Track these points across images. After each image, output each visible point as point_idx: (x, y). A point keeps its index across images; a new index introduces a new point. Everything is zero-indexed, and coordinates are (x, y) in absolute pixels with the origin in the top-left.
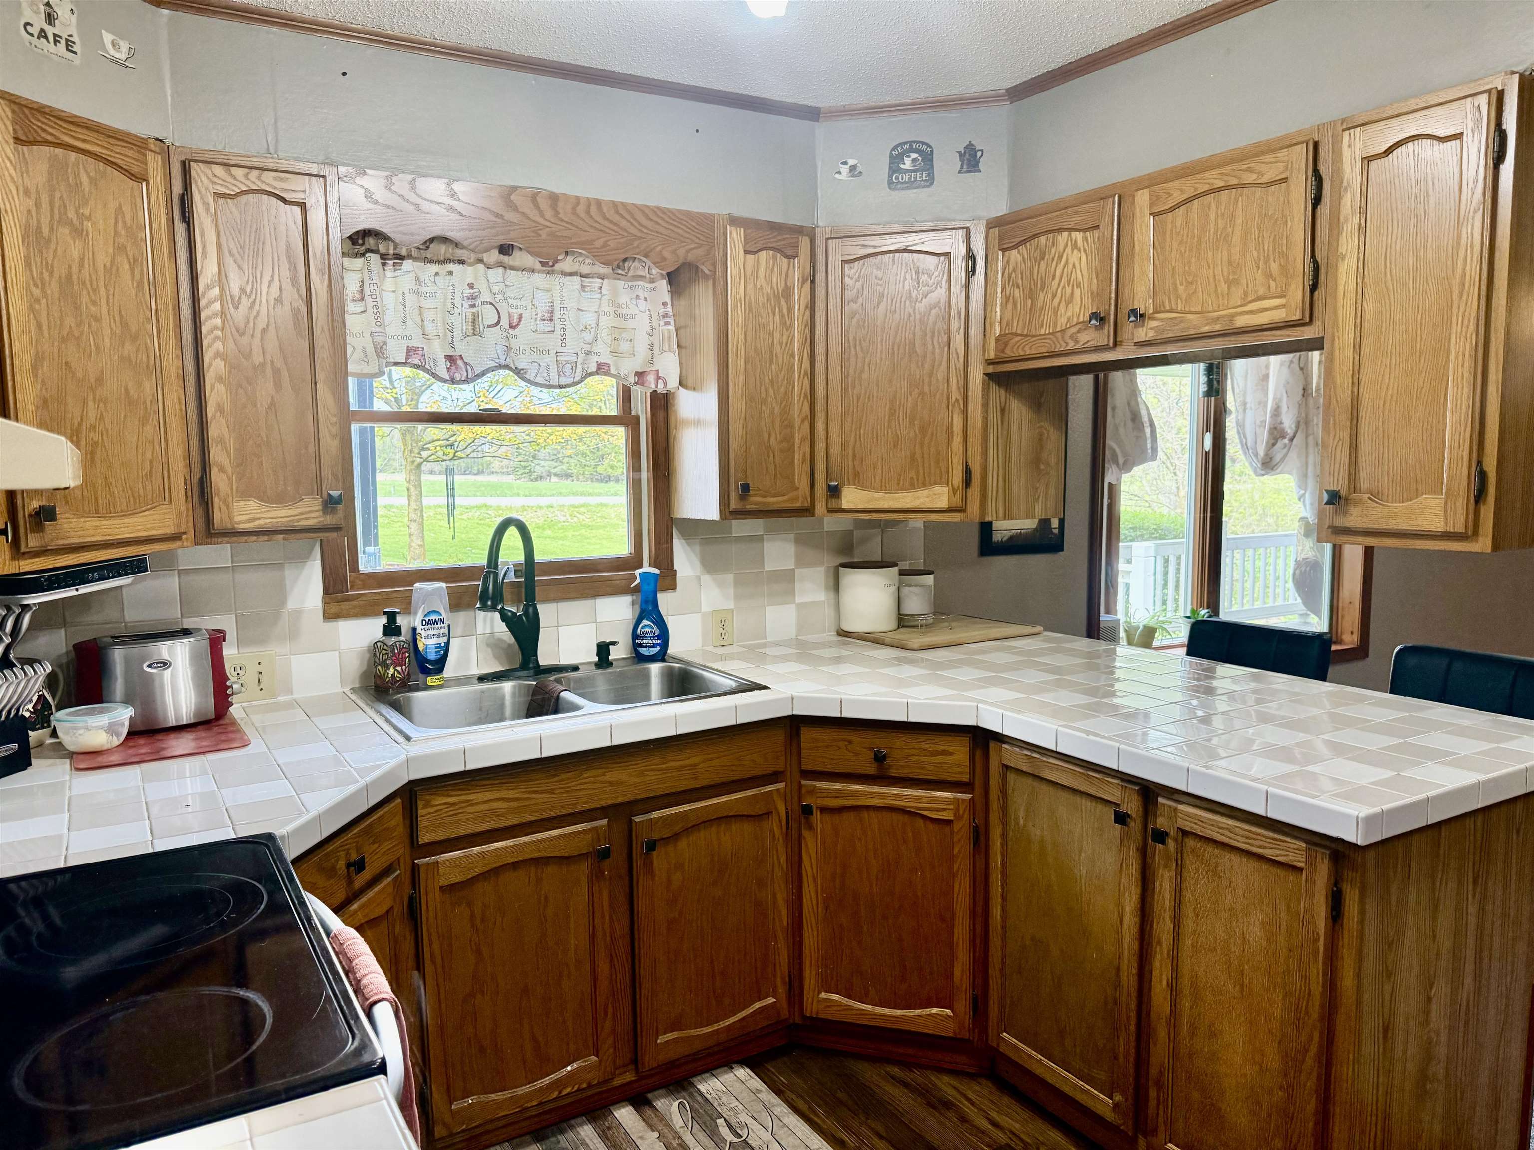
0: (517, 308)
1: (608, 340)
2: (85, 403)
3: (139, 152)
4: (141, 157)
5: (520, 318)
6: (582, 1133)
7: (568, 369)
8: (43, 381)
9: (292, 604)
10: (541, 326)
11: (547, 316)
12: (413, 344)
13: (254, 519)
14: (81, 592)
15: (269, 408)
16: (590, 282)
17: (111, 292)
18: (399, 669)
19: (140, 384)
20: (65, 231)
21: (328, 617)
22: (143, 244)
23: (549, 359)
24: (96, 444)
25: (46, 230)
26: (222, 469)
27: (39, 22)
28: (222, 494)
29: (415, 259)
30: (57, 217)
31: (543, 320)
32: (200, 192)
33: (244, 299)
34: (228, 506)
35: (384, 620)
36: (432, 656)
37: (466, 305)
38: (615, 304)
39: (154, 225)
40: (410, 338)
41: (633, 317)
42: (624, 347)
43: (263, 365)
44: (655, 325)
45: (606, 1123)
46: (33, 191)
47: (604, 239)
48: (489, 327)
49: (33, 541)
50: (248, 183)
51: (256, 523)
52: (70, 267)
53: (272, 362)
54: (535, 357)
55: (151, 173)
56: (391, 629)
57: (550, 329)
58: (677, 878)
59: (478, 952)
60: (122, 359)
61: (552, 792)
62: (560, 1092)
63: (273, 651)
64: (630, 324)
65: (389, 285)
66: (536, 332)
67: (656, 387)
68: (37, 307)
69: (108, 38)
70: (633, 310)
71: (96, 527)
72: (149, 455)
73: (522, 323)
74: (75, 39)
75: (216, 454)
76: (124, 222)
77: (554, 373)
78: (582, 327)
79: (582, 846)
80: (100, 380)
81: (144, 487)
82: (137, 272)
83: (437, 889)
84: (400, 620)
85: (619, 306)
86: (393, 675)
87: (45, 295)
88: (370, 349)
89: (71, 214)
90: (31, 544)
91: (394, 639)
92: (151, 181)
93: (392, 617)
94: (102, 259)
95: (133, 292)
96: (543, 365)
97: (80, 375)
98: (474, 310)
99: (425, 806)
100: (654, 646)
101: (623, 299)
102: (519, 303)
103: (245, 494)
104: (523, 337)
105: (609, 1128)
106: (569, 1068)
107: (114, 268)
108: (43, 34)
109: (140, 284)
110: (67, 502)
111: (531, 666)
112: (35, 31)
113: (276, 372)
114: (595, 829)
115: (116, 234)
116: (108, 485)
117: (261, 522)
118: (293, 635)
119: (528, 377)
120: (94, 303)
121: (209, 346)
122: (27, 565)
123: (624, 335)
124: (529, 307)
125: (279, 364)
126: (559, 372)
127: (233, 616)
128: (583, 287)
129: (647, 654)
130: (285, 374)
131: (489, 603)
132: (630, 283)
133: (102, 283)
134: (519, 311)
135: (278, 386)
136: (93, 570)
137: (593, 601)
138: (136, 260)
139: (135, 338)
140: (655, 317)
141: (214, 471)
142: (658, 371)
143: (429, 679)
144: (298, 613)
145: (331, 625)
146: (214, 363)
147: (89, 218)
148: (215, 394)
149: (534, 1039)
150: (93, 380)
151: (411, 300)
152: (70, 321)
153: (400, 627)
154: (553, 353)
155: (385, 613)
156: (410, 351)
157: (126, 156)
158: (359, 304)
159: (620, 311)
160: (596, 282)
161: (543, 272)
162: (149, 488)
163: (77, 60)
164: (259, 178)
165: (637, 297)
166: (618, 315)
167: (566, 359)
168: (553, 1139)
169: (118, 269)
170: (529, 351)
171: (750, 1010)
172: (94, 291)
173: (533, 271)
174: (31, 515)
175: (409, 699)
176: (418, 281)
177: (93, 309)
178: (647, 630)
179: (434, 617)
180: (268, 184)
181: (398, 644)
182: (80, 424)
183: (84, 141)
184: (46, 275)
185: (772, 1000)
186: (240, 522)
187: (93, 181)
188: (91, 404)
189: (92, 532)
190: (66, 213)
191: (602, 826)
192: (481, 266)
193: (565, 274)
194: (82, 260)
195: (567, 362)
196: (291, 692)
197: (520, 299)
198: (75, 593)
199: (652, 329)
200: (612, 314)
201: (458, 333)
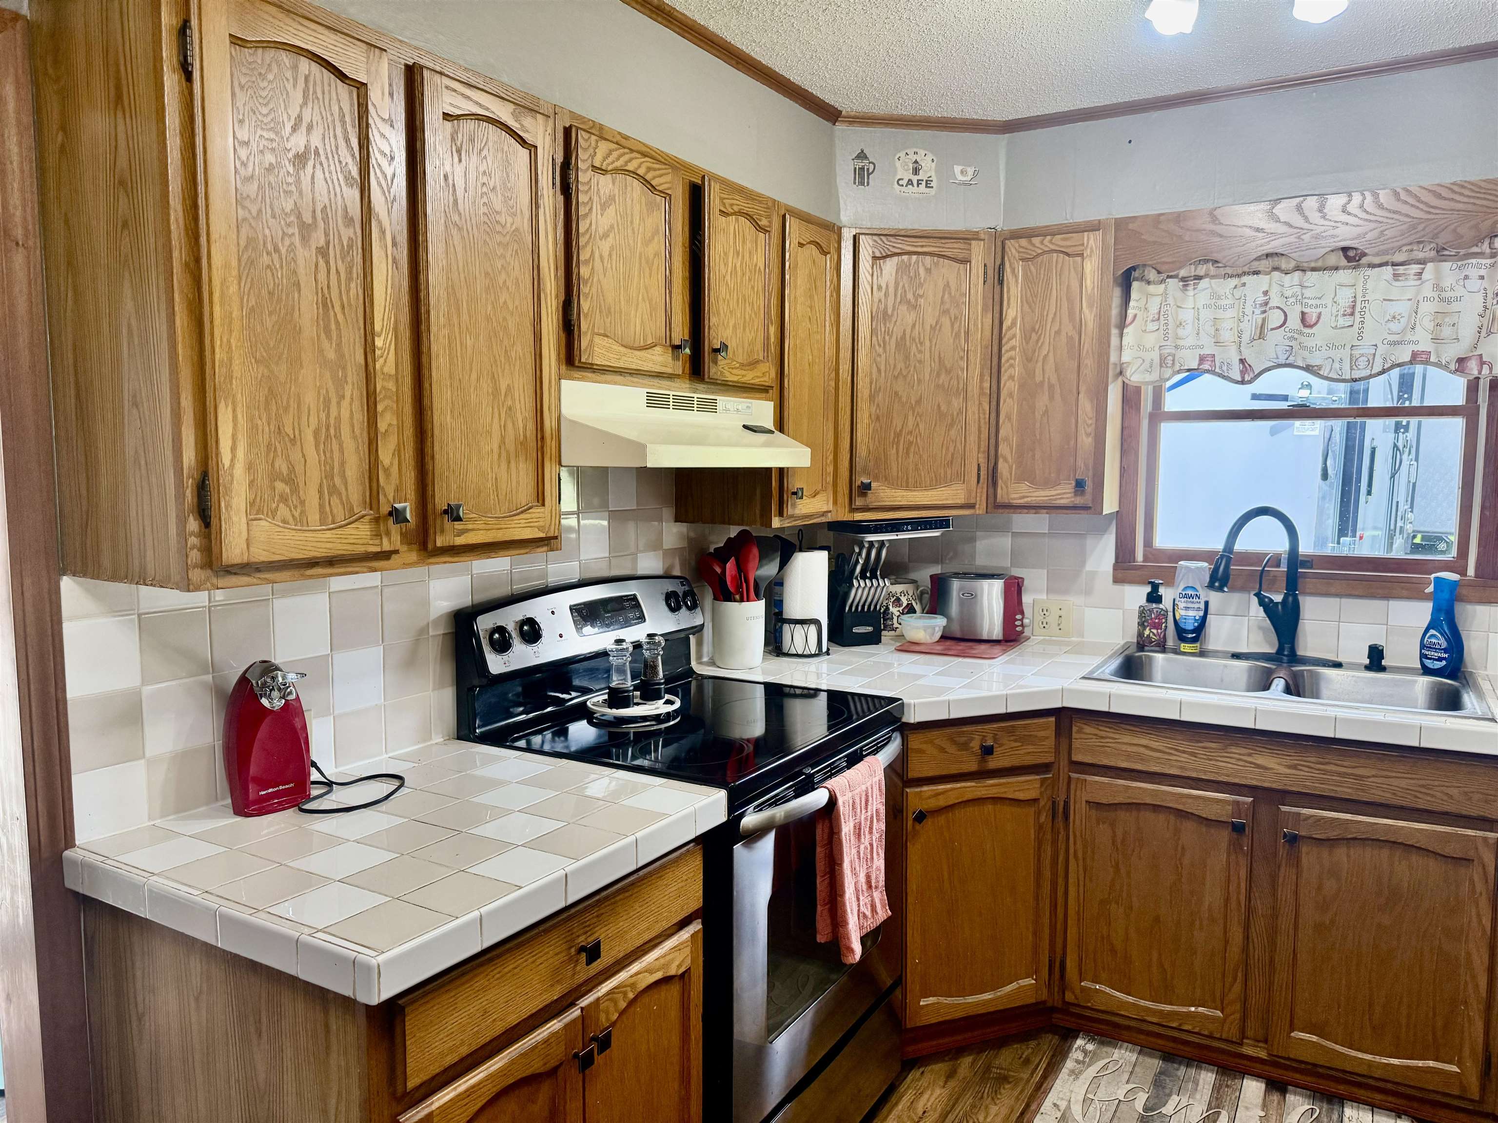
0: (1317, 306)
1: (1430, 326)
2: (906, 417)
3: (965, 243)
4: (966, 246)
5: (1319, 317)
6: (1202, 1076)
7: (1362, 363)
8: (878, 405)
9: (1089, 567)
10: (1342, 321)
11: (1349, 311)
12: (1207, 351)
13: (1024, 497)
14: (899, 537)
15: (1044, 414)
16: (1405, 270)
17: (934, 343)
18: (1155, 631)
19: (949, 403)
20: (904, 308)
21: (1116, 580)
22: (963, 306)
23: (1345, 353)
24: (911, 443)
25: (890, 312)
26: (1006, 460)
27: (908, 175)
28: (1004, 478)
29: (1213, 277)
30: (899, 300)
31: (1344, 315)
32: (1010, 261)
33: (1034, 335)
34: (1007, 487)
35: (1148, 589)
36: (1190, 627)
37: (1258, 311)
38: (1437, 287)
39: (972, 291)
40: (1202, 347)
41: (1459, 299)
42: (1447, 332)
43: (1042, 382)
44: (1489, 305)
45: (1229, 1082)
46: (884, 287)
47: (1379, 230)
48: (1272, 329)
49: (859, 502)
50: (1042, 247)
51: (1026, 500)
52: (904, 331)
53: (1049, 379)
54: (1332, 353)
55: (973, 256)
56: (1154, 597)
57: (1350, 323)
58: (1330, 885)
59: (1117, 867)
60: (938, 386)
61: (1194, 754)
62: (1180, 1025)
63: (1073, 601)
64: (1455, 306)
65: (1190, 303)
66: (1336, 328)
67: (1480, 373)
68: (878, 359)
69: (957, 169)
70: (1460, 291)
71: (903, 496)
72: (951, 449)
73: (1321, 321)
74: (934, 178)
75: (1003, 449)
76: (950, 294)
77: (1346, 366)
78: (1388, 317)
79: (1224, 813)
80: (919, 402)
81: (946, 473)
82: (956, 326)
83: (1084, 803)
84: (1162, 591)
85: (1443, 290)
86: (1148, 636)
87: (885, 351)
88: (1157, 361)
89: (910, 296)
90: (857, 503)
91: (1154, 605)
92: (973, 262)
93: (1155, 587)
94: (930, 321)
95: (952, 341)
96: (1337, 360)
97: (904, 399)
98: (1264, 316)
99: (1079, 732)
100: (1440, 659)
101: (1447, 283)
102: (1318, 302)
103: (1020, 479)
104: (1320, 334)
105: (1227, 1086)
106: (1193, 1009)
107: (938, 327)
108: (910, 182)
109: (958, 335)
110: (886, 479)
111: (1286, 653)
112: (904, 182)
113: (1051, 387)
114: (1237, 803)
115: (942, 302)
116: (917, 469)
117: (1029, 499)
118: (1088, 592)
119: (1321, 373)
120: (920, 352)
121: (1006, 371)
122: (858, 516)
123: (1447, 320)
124: (1329, 306)
125: (1054, 380)
126: (1351, 367)
127: (1046, 571)
128: (1396, 276)
129: (1431, 666)
130: (1058, 390)
131: (1217, 584)
132: (1459, 263)
133: (927, 338)
134: (1318, 310)
135: (1052, 398)
136: (907, 524)
137: (1386, 602)
138: (956, 318)
139: (948, 372)
140: (1490, 295)
141: (1001, 461)
142: (1481, 356)
143: (1182, 645)
144: (1093, 574)
145: (1118, 587)
146: (1008, 384)
147: (921, 296)
148: (1008, 406)
149: (1161, 965)
150: (913, 403)
151: (1205, 314)
152: (900, 365)
153: (1161, 597)
154: (1348, 347)
155: (1150, 583)
156: (1202, 359)
157: (954, 248)
158: (1156, 323)
159: (1444, 294)
160: (1412, 269)
161: (1349, 268)
162: (949, 472)
163: (932, 192)
164: (1051, 242)
165: (1466, 277)
166: (1442, 300)
167: (1361, 352)
168: (1176, 1066)
169: (940, 327)
170: (1325, 347)
171: (1420, 1063)
172: (921, 343)
173: (1337, 268)
174: (859, 487)
175: (1150, 658)
176: (1215, 296)
177: (919, 356)
178: (1433, 640)
179: (1190, 592)
180: (1057, 245)
181: (1155, 611)
182: (901, 431)
183: (922, 246)
184: (887, 338)
185: (1455, 1069)
186: (1015, 499)
187: (928, 271)
188: (910, 417)
189: (899, 499)
190: (905, 296)
191: (1244, 803)
192: (1276, 274)
193: (1372, 266)
194: (914, 325)
195: (1362, 355)
196: (1083, 637)
197: (1320, 298)
198: (896, 537)
199: (1485, 307)
200: (1437, 299)
201: (1246, 338)
